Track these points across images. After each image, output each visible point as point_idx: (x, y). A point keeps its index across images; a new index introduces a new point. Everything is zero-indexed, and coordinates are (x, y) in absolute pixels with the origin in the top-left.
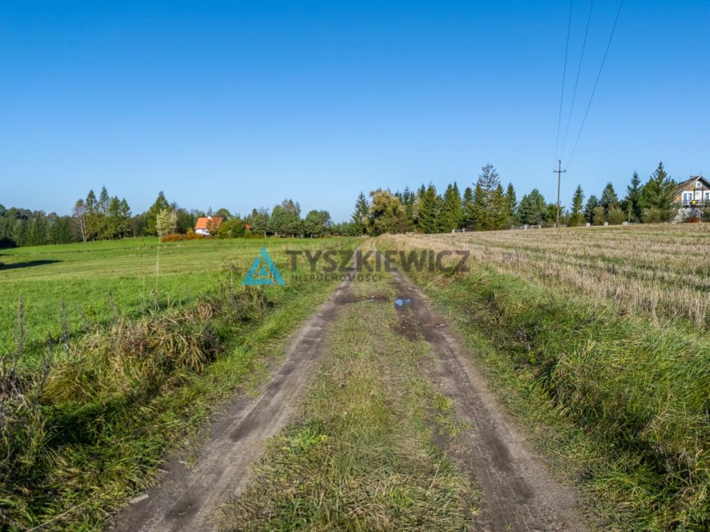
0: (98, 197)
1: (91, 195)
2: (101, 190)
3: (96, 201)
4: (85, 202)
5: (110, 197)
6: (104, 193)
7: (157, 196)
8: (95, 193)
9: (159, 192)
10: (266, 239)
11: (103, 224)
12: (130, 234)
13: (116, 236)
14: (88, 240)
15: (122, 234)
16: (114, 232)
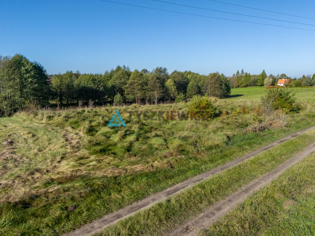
0: (240, 73)
1: (238, 72)
2: (241, 70)
3: (239, 74)
4: (236, 75)
5: (244, 72)
6: (242, 71)
7: (262, 71)
8: (239, 72)
9: (263, 70)
10: (310, 88)
11: (241, 82)
12: (251, 86)
13: (245, 86)
14: (236, 88)
15: (248, 86)
16: (245, 85)
